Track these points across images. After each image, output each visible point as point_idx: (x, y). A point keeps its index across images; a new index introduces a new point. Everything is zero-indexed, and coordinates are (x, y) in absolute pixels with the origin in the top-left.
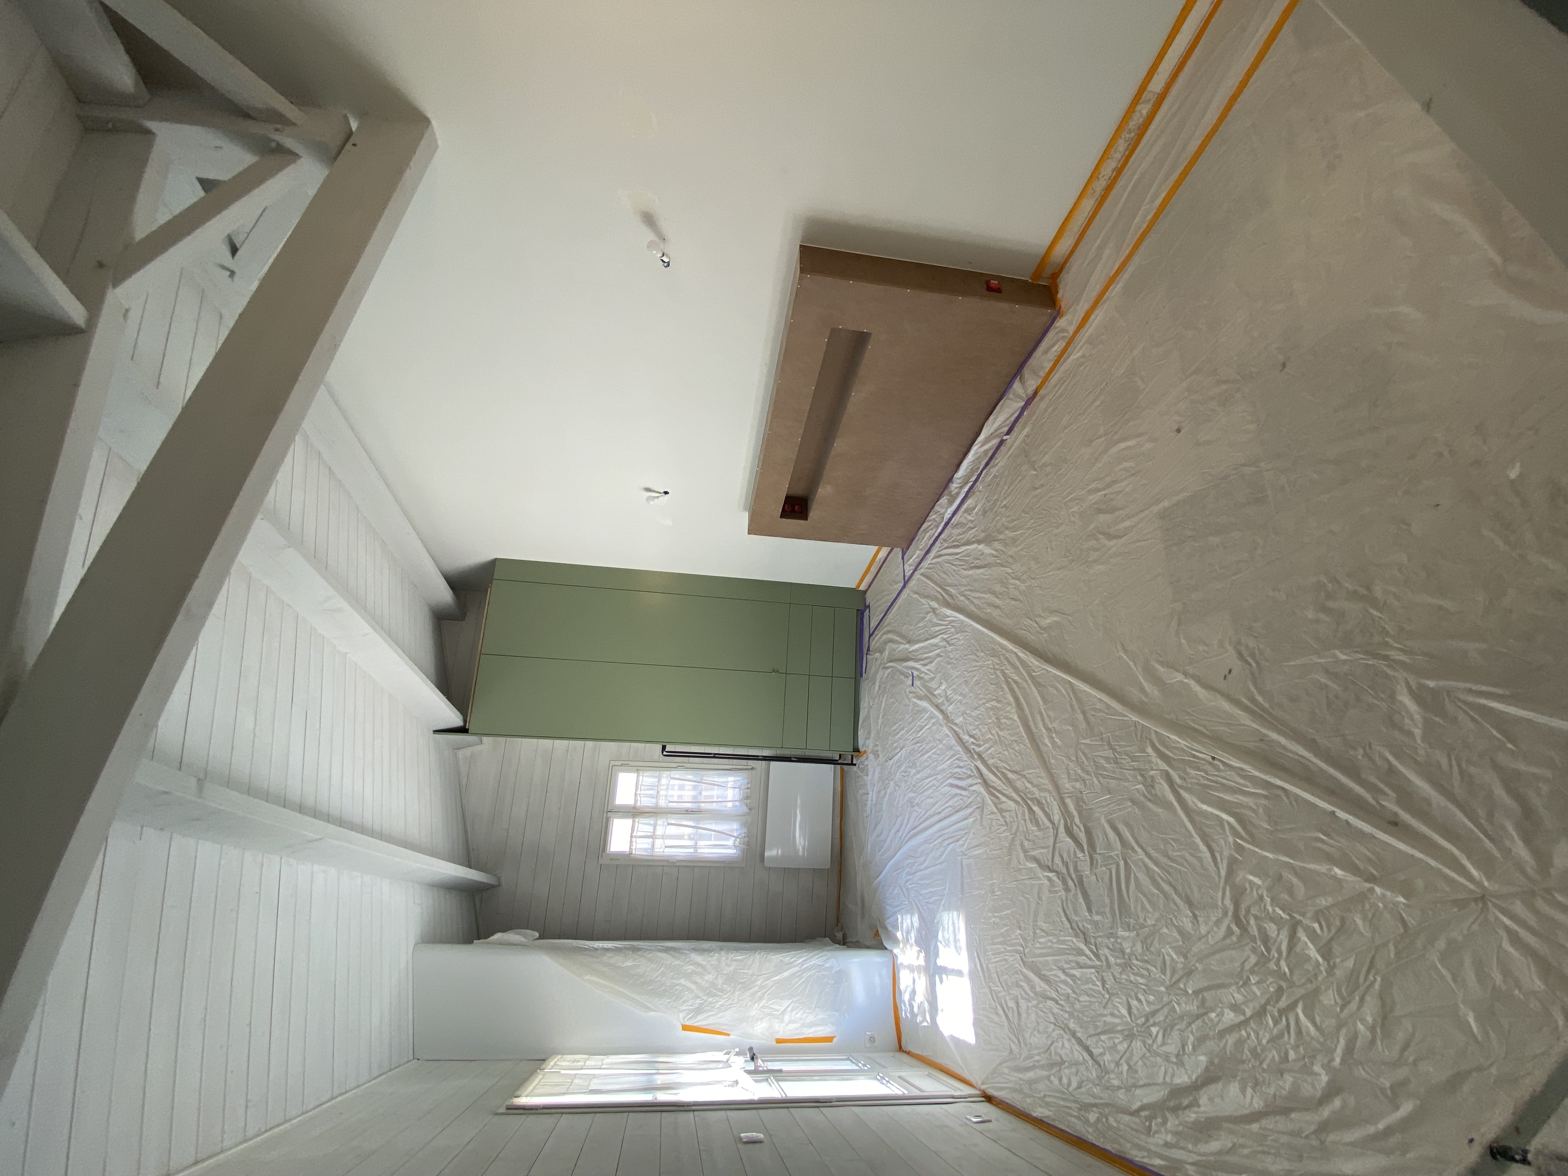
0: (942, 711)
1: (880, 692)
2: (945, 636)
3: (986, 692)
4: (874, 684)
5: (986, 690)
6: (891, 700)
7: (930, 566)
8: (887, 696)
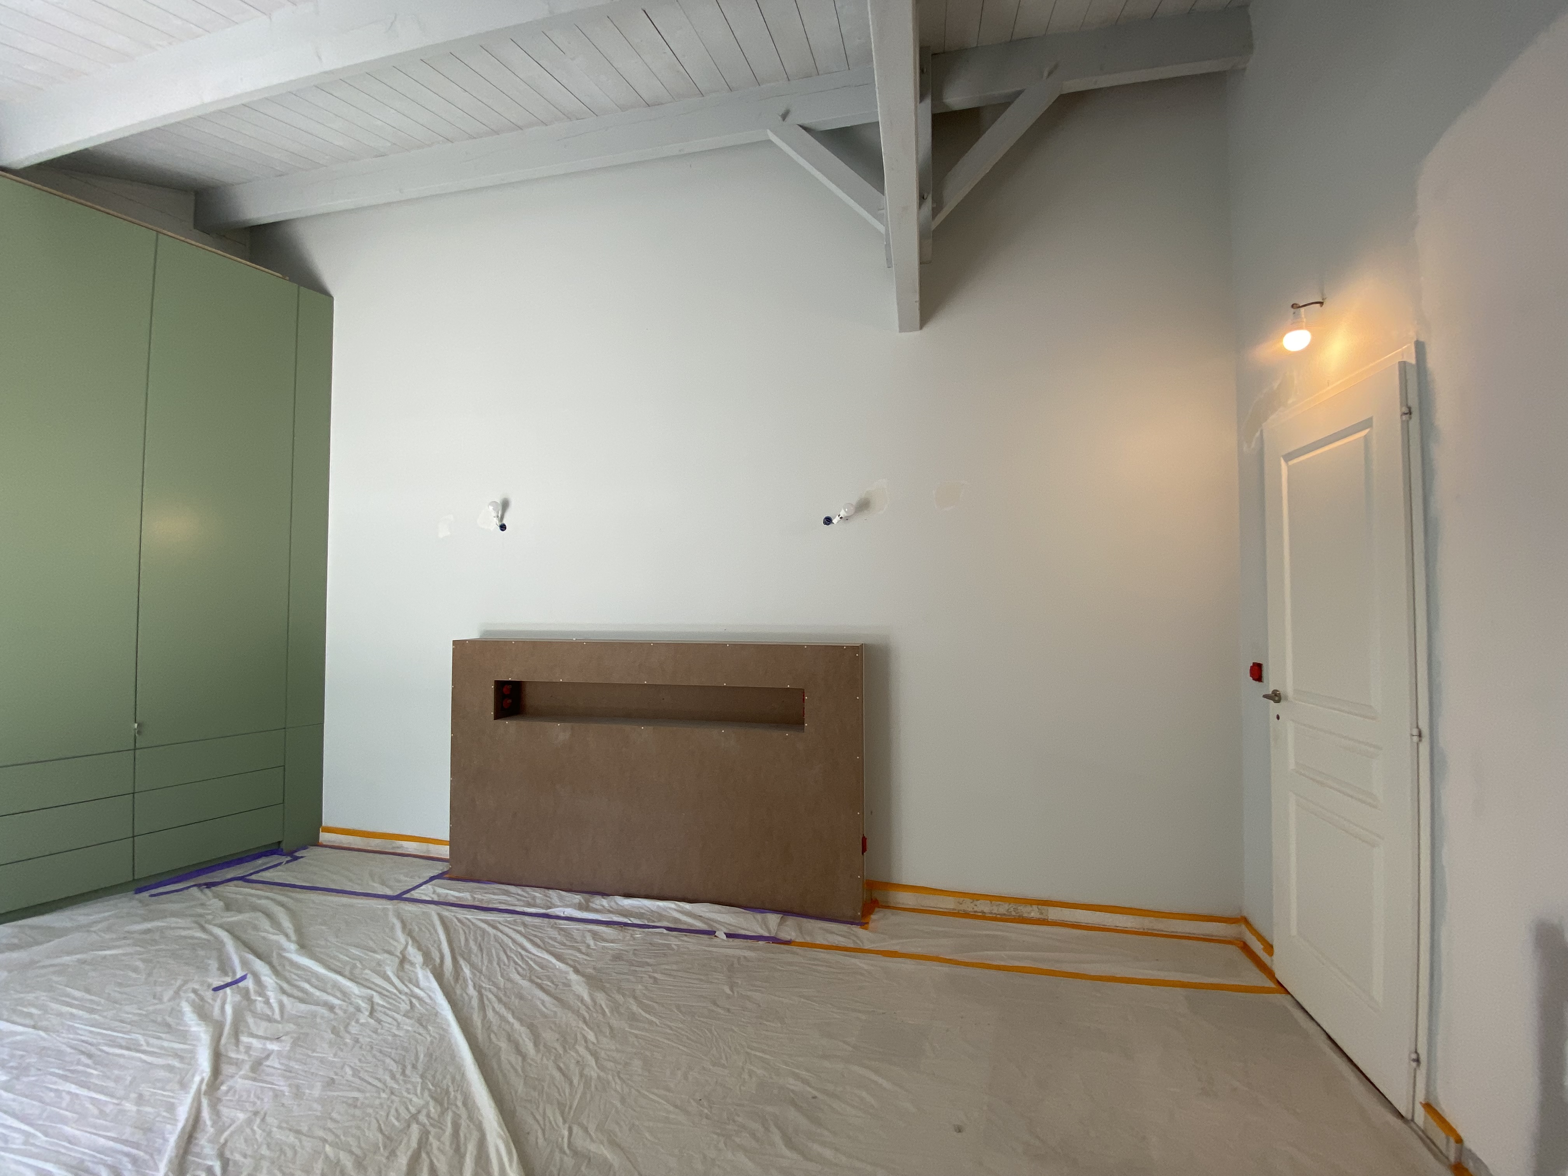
0: (216, 1071)
1: (136, 936)
2: (377, 999)
3: (354, 1131)
4: (145, 919)
5: (358, 1128)
6: (139, 964)
7: (465, 920)
8: (140, 953)
